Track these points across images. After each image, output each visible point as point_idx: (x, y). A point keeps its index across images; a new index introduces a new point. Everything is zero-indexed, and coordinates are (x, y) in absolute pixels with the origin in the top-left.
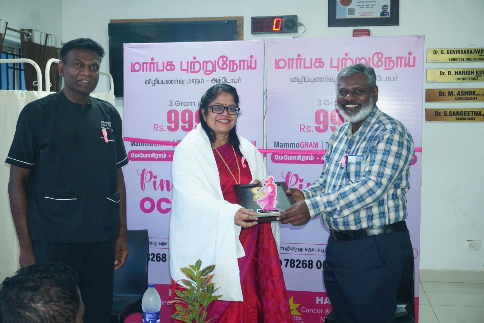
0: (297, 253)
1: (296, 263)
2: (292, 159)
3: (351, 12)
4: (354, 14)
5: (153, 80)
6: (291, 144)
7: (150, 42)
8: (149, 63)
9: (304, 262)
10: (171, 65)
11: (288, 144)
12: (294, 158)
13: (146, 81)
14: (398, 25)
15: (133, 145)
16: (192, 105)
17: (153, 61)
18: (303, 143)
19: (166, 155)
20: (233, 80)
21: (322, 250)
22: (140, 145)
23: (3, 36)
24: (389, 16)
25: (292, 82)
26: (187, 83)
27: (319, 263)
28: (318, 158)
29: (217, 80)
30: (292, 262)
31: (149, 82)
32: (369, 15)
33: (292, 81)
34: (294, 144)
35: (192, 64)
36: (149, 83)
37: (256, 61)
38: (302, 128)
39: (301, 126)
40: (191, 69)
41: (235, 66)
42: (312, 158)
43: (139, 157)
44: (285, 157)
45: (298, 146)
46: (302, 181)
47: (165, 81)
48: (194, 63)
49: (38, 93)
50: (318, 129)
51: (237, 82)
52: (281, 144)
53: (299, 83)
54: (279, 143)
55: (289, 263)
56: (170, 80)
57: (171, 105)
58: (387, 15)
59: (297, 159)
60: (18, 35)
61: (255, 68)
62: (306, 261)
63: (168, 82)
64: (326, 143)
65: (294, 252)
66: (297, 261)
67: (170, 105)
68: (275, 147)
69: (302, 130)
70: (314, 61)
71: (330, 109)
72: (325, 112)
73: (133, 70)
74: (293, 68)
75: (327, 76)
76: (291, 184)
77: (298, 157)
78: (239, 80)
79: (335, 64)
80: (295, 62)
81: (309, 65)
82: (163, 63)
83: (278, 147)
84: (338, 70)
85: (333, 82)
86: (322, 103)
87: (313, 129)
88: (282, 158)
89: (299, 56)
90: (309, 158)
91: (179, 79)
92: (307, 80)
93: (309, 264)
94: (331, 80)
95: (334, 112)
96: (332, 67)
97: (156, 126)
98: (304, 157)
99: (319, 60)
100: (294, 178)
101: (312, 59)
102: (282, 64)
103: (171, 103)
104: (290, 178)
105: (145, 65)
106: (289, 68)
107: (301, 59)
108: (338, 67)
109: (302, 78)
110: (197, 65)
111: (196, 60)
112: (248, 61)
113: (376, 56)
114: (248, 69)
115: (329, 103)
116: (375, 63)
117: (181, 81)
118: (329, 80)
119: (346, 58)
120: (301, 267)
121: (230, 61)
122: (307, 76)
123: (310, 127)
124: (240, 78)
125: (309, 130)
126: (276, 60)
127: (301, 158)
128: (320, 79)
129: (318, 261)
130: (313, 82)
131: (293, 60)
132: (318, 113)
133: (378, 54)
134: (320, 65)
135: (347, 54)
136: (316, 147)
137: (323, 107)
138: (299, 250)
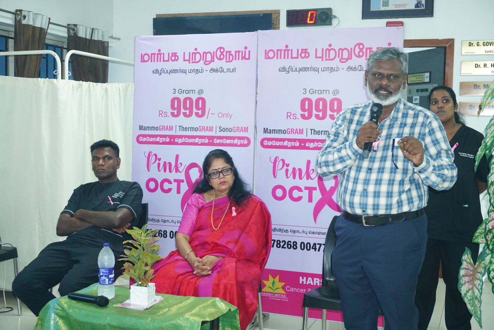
0: (283, 234)
1: (282, 244)
2: (279, 145)
3: (385, 4)
4: (388, 6)
5: (160, 69)
6: (278, 130)
7: (158, 35)
8: (156, 54)
9: (289, 243)
10: (175, 56)
11: (276, 130)
12: (281, 143)
13: (154, 71)
14: (433, 17)
15: (141, 130)
16: (192, 93)
17: (160, 53)
18: (290, 129)
19: (169, 139)
20: (229, 70)
21: (306, 233)
22: (147, 130)
23: (46, 30)
24: (423, 7)
25: (280, 71)
26: (189, 73)
27: (303, 244)
28: (303, 144)
29: (215, 70)
30: (279, 242)
31: (156, 71)
32: (403, 7)
34: (282, 130)
36: (156, 73)
37: (249, 51)
39: (288, 113)
40: (192, 60)
41: (231, 57)
42: (298, 144)
43: (146, 141)
44: (273, 143)
45: (285, 132)
46: (288, 165)
47: (170, 70)
48: (195, 54)
49: (57, 81)
50: (303, 116)
51: (232, 72)
52: (270, 130)
53: (286, 73)
54: (268, 130)
55: (276, 243)
56: (174, 70)
58: (422, 7)
59: (284, 145)
60: (66, 30)
61: (249, 59)
62: (291, 242)
63: (173, 72)
64: (310, 129)
65: (280, 233)
66: (282, 242)
67: (173, 93)
68: (264, 133)
69: (288, 117)
70: (300, 52)
71: (314, 98)
72: (310, 101)
73: (143, 61)
74: (281, 58)
75: (312, 66)
76: (278, 169)
77: (284, 142)
78: (234, 70)
79: (319, 54)
80: (283, 52)
81: (296, 56)
82: (169, 54)
83: (267, 133)
84: (322, 60)
85: (318, 72)
86: (308, 91)
87: (299, 116)
88: (270, 143)
89: (287, 46)
90: (294, 144)
91: (182, 69)
92: (294, 70)
93: (294, 245)
94: (316, 70)
95: (318, 101)
96: (316, 57)
97: (161, 112)
98: (290, 143)
99: (305, 51)
100: (281, 162)
101: (298, 50)
102: (271, 54)
103: (175, 91)
104: (277, 163)
105: (153, 56)
106: (277, 58)
107: (289, 50)
108: (322, 58)
109: (289, 68)
110: (198, 55)
111: (197, 51)
112: (242, 51)
113: (357, 46)
114: (242, 59)
115: (314, 92)
116: (357, 54)
117: (184, 70)
118: (314, 69)
119: (330, 48)
120: (287, 248)
121: (227, 52)
122: (294, 66)
123: (296, 115)
124: (235, 68)
125: (295, 118)
126: (266, 50)
127: (288, 143)
128: (305, 69)
129: (302, 243)
130: (299, 71)
131: (281, 50)
132: (303, 102)
133: (359, 44)
134: (305, 55)
135: (330, 45)
136: (301, 134)
137: (308, 96)
138: (285, 231)
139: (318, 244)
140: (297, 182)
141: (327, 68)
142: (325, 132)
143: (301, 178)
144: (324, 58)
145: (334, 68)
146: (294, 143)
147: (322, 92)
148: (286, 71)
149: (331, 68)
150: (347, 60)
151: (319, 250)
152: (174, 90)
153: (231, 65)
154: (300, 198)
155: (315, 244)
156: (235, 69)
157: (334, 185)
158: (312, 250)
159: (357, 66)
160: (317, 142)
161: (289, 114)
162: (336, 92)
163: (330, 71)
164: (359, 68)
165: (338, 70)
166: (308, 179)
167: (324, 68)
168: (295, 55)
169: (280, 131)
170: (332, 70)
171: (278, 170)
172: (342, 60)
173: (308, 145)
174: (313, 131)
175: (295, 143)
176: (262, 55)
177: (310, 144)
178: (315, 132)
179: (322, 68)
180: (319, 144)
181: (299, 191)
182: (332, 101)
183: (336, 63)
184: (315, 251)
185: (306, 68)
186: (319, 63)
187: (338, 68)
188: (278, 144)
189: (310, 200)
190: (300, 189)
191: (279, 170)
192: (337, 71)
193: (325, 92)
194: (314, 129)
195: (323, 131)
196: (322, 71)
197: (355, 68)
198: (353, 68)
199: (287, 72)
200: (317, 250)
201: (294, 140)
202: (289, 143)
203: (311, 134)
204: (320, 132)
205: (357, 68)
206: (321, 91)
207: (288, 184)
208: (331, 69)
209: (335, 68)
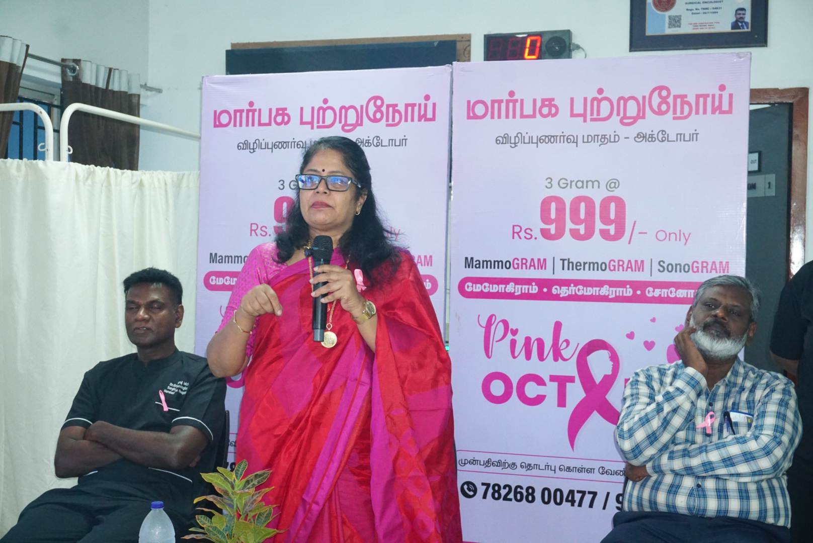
0: (505, 471)
1: (503, 492)
2: (496, 291)
3: (674, 23)
4: (680, 26)
5: (251, 141)
6: (495, 262)
7: (249, 73)
8: (245, 111)
9: (519, 490)
10: (283, 115)
11: (490, 261)
12: (501, 288)
13: (240, 145)
14: (767, 46)
15: (213, 262)
17: (252, 110)
18: (518, 260)
20: (394, 141)
21: (553, 468)
22: (225, 262)
23: (21, 69)
24: (748, 28)
25: (498, 144)
27: (546, 492)
28: (545, 290)
29: (365, 142)
30: (496, 488)
31: (244, 145)
32: (710, 28)
33: (498, 142)
34: (502, 262)
35: (321, 111)
36: (245, 148)
37: (434, 105)
38: (515, 231)
39: (515, 227)
40: (318, 122)
41: (397, 115)
42: (535, 289)
43: (224, 284)
44: (485, 287)
45: (508, 266)
46: (515, 332)
47: (272, 143)
48: (324, 110)
49: (46, 165)
50: (545, 234)
51: (400, 145)
53: (511, 146)
54: (474, 260)
55: (490, 491)
56: (281, 142)
57: (282, 187)
58: (745, 27)
59: (507, 291)
60: (58, 69)
61: (433, 119)
62: (521, 488)
63: (278, 146)
64: (561, 260)
65: (499, 469)
66: (505, 487)
67: (279, 188)
68: (466, 267)
69: (516, 235)
70: (539, 104)
71: (568, 196)
72: (559, 201)
73: (218, 124)
74: (499, 117)
75: (563, 133)
76: (495, 340)
77: (508, 286)
78: (403, 142)
79: (578, 109)
80: (503, 105)
81: (531, 113)
82: (270, 110)
83: (472, 267)
84: (585, 121)
85: (575, 144)
86: (555, 183)
87: (537, 233)
88: (478, 288)
89: (512, 94)
90: (528, 289)
91: (297, 140)
92: (527, 140)
93: (528, 494)
94: (572, 140)
95: (577, 201)
96: (573, 115)
97: (254, 227)
98: (520, 287)
99: (549, 103)
100: (501, 327)
101: (535, 101)
102: (480, 110)
103: (282, 185)
104: (493, 328)
105: (238, 114)
106: (492, 117)
107: (516, 101)
108: (584, 115)
109: (517, 136)
110: (329, 113)
111: (328, 105)
112: (420, 105)
113: (656, 93)
114: (420, 120)
115: (567, 184)
116: (655, 108)
117: (301, 143)
118: (567, 139)
119: (600, 97)
120: (513, 500)
121: (388, 106)
122: (527, 133)
123: (531, 230)
124: (405, 138)
125: (529, 236)
126: (469, 102)
127: (515, 288)
128: (551, 139)
129: (544, 490)
130: (537, 143)
131: (500, 102)
132: (545, 204)
133: (660, 88)
134: (550, 110)
135: (600, 91)
136: (542, 268)
137: (556, 192)
138: (509, 466)
139: (578, 492)
140: (534, 366)
141: (595, 136)
142: (592, 265)
143: (541, 358)
144: (589, 117)
145: (608, 137)
146: (527, 287)
147: (584, 184)
148: (511, 143)
149: (602, 135)
150: (635, 119)
151: (580, 505)
152: (282, 182)
153: (397, 133)
154: (539, 399)
155: (571, 492)
156: (406, 140)
157: (610, 373)
158: (566, 505)
159: (655, 132)
160: (575, 286)
161: (517, 229)
162: (614, 183)
163: (600, 143)
164: (660, 136)
165: (617, 140)
166: (556, 360)
167: (588, 136)
168: (528, 110)
169: (498, 264)
170: (604, 139)
171: (494, 342)
172: (625, 121)
173: (556, 290)
174: (566, 262)
175: (530, 287)
176: (460, 112)
177: (560, 289)
178: (571, 265)
179: (583, 136)
180: (579, 290)
181: (539, 384)
182: (606, 203)
183: (613, 126)
184: (573, 505)
185: (552, 136)
186: (578, 127)
187: (617, 137)
188: (495, 288)
189: (562, 402)
190: (540, 381)
191: (497, 341)
192: (615, 142)
193: (590, 184)
194: (569, 259)
195: (587, 263)
196: (583, 142)
197: (651, 136)
198: (648, 137)
199: (513, 145)
200: (576, 504)
201: (528, 282)
202: (517, 286)
203: (563, 269)
204: (581, 265)
205: (655, 136)
206: (583, 182)
207: (517, 369)
208: (602, 138)
209: (610, 136)
